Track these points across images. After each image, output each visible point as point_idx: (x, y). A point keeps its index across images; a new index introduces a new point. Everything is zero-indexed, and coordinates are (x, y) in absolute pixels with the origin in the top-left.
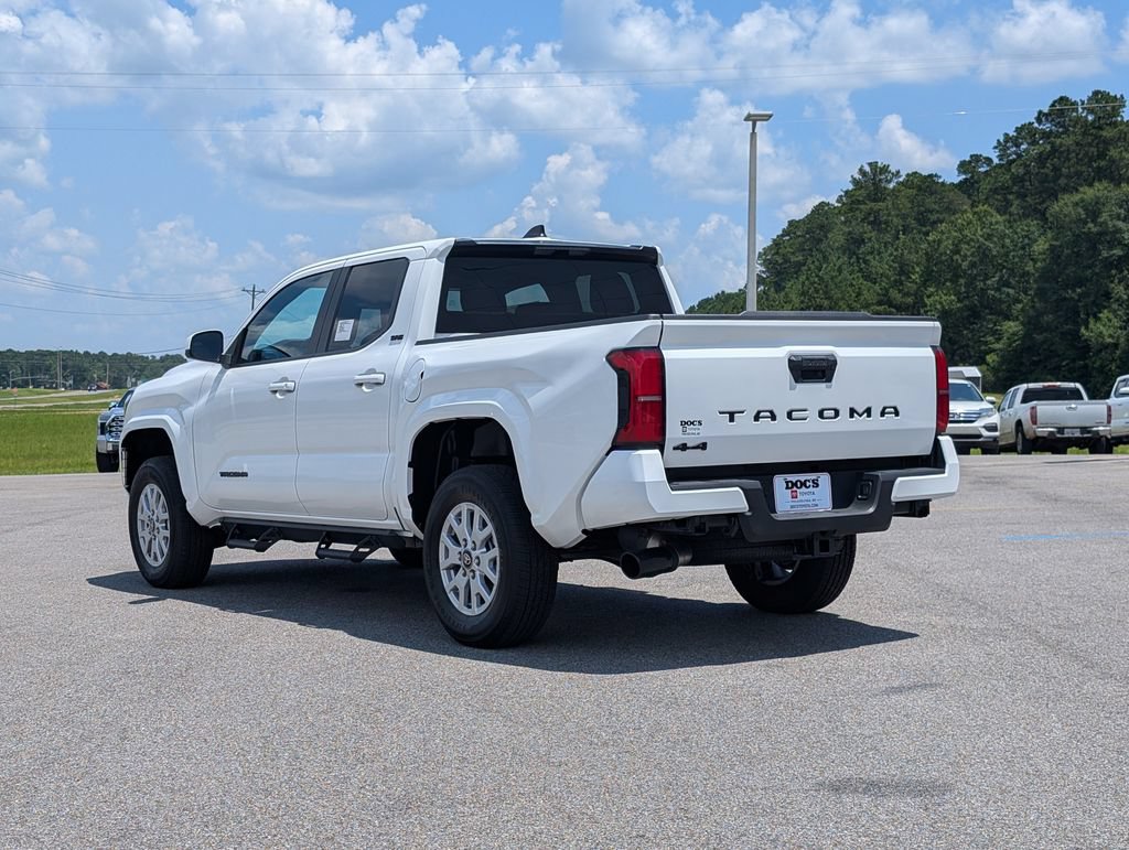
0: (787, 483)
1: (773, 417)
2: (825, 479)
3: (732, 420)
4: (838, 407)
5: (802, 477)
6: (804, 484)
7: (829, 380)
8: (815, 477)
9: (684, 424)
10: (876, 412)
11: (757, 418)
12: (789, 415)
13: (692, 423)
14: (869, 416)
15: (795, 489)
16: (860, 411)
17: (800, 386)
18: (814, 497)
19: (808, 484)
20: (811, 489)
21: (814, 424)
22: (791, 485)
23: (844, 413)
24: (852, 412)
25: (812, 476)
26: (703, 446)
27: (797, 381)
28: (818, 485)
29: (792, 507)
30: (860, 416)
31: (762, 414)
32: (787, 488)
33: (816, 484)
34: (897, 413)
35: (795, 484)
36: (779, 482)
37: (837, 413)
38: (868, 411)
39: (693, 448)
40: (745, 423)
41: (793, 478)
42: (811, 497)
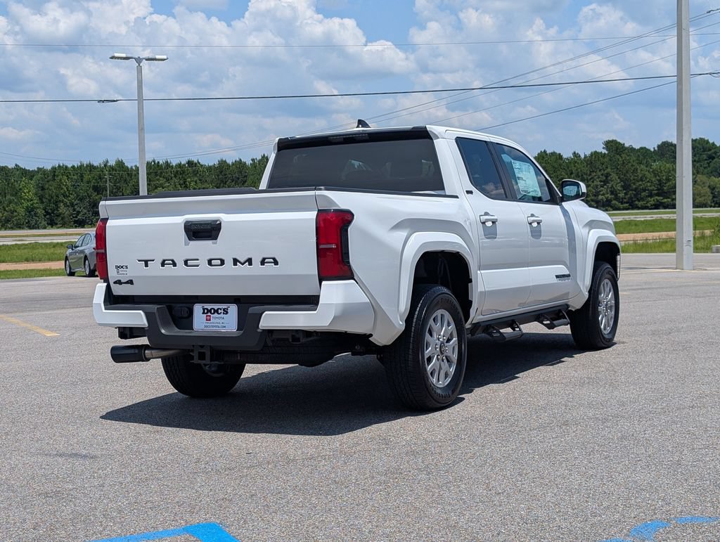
0: (204, 309)
1: (174, 264)
2: (233, 309)
3: (146, 265)
4: (223, 258)
5: (216, 306)
6: (216, 311)
7: (215, 238)
8: (226, 307)
9: (117, 267)
10: (256, 261)
11: (163, 264)
12: (186, 263)
13: (122, 267)
14: (250, 264)
15: (209, 314)
16: (242, 261)
17: (192, 243)
18: (223, 321)
19: (220, 311)
20: (222, 315)
21: (204, 270)
22: (206, 311)
23: (229, 262)
24: (236, 261)
25: (224, 306)
26: (131, 282)
27: (190, 240)
28: (227, 313)
29: (205, 326)
30: (243, 264)
31: (166, 262)
32: (204, 313)
33: (226, 311)
34: (276, 262)
35: (209, 311)
36: (198, 309)
37: (223, 262)
38: (250, 261)
39: (124, 283)
40: (155, 268)
41: (209, 306)
42: (222, 321)
